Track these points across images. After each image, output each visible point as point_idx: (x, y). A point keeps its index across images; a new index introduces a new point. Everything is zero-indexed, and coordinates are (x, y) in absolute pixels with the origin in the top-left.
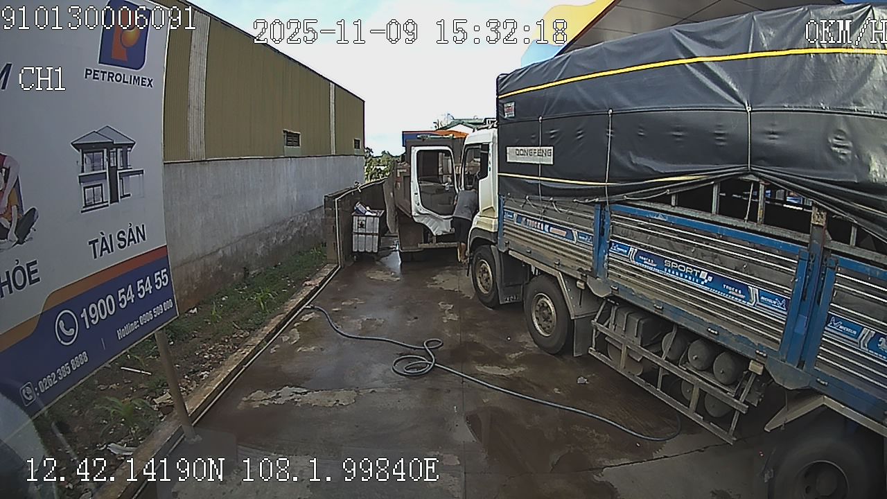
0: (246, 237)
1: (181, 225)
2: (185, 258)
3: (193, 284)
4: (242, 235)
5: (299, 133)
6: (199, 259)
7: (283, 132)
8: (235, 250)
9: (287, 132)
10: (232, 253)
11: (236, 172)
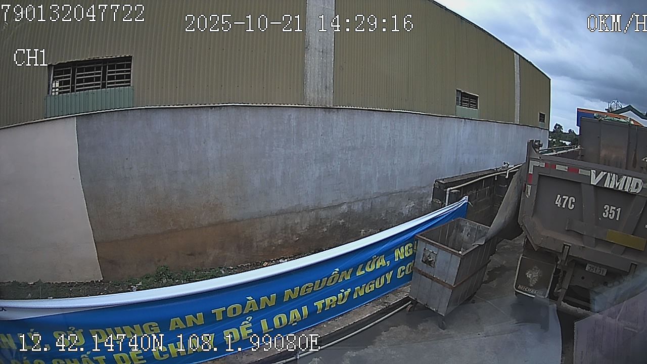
0: (389, 195)
1: (284, 173)
2: (283, 208)
3: (293, 235)
4: (382, 191)
5: (477, 95)
6: (307, 210)
7: (456, 91)
8: (370, 206)
9: (460, 91)
10: (363, 209)
11: (383, 125)
